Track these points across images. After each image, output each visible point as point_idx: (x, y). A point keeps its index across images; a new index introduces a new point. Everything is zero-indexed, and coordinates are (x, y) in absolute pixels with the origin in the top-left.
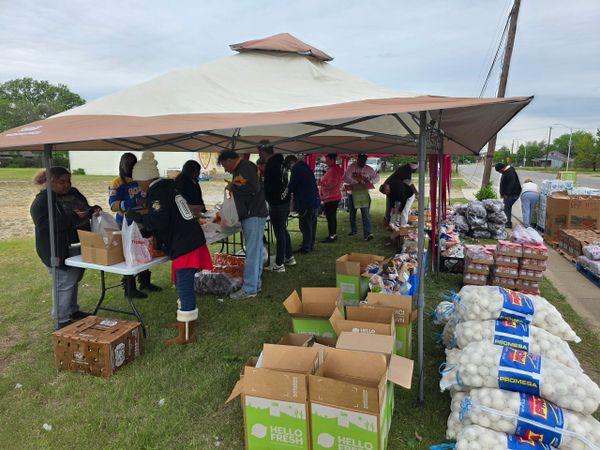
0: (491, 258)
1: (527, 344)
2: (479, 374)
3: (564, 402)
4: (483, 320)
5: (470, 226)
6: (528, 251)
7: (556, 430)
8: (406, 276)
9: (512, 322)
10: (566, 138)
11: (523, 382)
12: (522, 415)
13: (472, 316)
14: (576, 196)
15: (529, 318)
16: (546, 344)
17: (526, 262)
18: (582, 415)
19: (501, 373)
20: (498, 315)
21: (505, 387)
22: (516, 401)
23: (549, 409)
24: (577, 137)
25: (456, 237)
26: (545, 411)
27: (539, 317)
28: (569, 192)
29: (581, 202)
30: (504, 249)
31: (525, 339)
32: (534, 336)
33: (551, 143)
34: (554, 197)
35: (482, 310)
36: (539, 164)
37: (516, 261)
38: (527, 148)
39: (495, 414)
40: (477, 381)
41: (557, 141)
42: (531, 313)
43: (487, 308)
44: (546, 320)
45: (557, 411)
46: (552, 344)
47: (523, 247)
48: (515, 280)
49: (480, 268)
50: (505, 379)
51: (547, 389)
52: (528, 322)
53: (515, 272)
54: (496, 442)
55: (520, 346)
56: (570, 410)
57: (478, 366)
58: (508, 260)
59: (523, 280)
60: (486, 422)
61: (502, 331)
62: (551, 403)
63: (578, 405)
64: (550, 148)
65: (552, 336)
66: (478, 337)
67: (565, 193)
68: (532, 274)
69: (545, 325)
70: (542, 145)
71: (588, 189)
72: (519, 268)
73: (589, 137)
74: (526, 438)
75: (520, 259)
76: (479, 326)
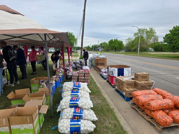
0: (78, 75)
1: (78, 95)
2: (65, 105)
3: (84, 107)
4: (69, 91)
5: (76, 67)
6: (86, 72)
7: (81, 115)
8: (54, 82)
9: (75, 90)
10: (102, 43)
11: (75, 105)
12: (74, 113)
13: (66, 90)
14: (101, 58)
15: (79, 88)
16: (82, 94)
17: (86, 75)
18: (88, 109)
19: (70, 104)
20: (72, 89)
21: (71, 107)
22: (73, 110)
23: (80, 110)
24: (104, 43)
25: (71, 70)
26: (79, 111)
27: (82, 88)
28: (99, 57)
29: (101, 59)
30: (81, 72)
31: (78, 94)
32: (80, 93)
33: (99, 45)
34: (96, 58)
35: (68, 88)
36: (97, 50)
37: (83, 75)
38: (94, 46)
39: (68, 114)
40: (64, 107)
41: (100, 44)
42: (80, 87)
43: (69, 87)
44: (83, 88)
45: (82, 110)
46: (84, 94)
47: (85, 71)
48: (84, 80)
49: (75, 77)
50: (71, 105)
51: (80, 105)
52: (79, 90)
53: (83, 78)
54: (67, 122)
55: (77, 96)
56: (85, 109)
57: (65, 103)
58: (82, 75)
59: (86, 79)
60: (66, 117)
61: (73, 93)
62: (81, 108)
63: (87, 107)
64: (99, 46)
65: (84, 92)
66: (67, 95)
67: (98, 57)
68: (87, 78)
69: (83, 90)
70: (97, 45)
71: (103, 56)
72: (84, 77)
73: (107, 43)
74: (75, 119)
75: (84, 74)
76: (67, 93)
